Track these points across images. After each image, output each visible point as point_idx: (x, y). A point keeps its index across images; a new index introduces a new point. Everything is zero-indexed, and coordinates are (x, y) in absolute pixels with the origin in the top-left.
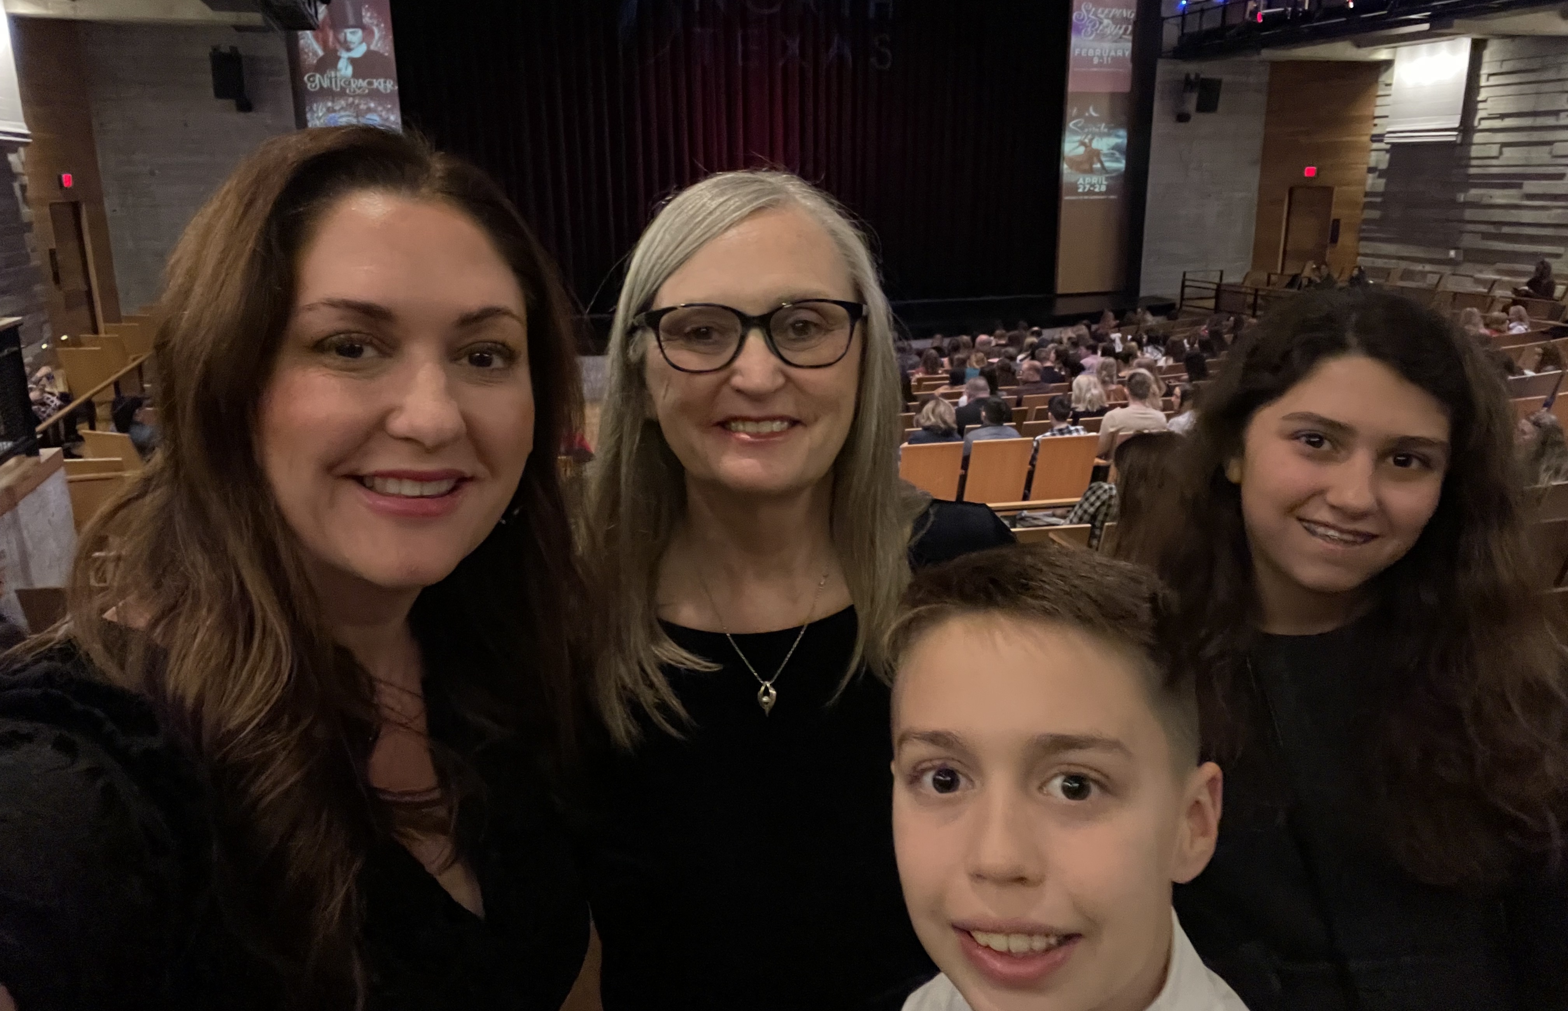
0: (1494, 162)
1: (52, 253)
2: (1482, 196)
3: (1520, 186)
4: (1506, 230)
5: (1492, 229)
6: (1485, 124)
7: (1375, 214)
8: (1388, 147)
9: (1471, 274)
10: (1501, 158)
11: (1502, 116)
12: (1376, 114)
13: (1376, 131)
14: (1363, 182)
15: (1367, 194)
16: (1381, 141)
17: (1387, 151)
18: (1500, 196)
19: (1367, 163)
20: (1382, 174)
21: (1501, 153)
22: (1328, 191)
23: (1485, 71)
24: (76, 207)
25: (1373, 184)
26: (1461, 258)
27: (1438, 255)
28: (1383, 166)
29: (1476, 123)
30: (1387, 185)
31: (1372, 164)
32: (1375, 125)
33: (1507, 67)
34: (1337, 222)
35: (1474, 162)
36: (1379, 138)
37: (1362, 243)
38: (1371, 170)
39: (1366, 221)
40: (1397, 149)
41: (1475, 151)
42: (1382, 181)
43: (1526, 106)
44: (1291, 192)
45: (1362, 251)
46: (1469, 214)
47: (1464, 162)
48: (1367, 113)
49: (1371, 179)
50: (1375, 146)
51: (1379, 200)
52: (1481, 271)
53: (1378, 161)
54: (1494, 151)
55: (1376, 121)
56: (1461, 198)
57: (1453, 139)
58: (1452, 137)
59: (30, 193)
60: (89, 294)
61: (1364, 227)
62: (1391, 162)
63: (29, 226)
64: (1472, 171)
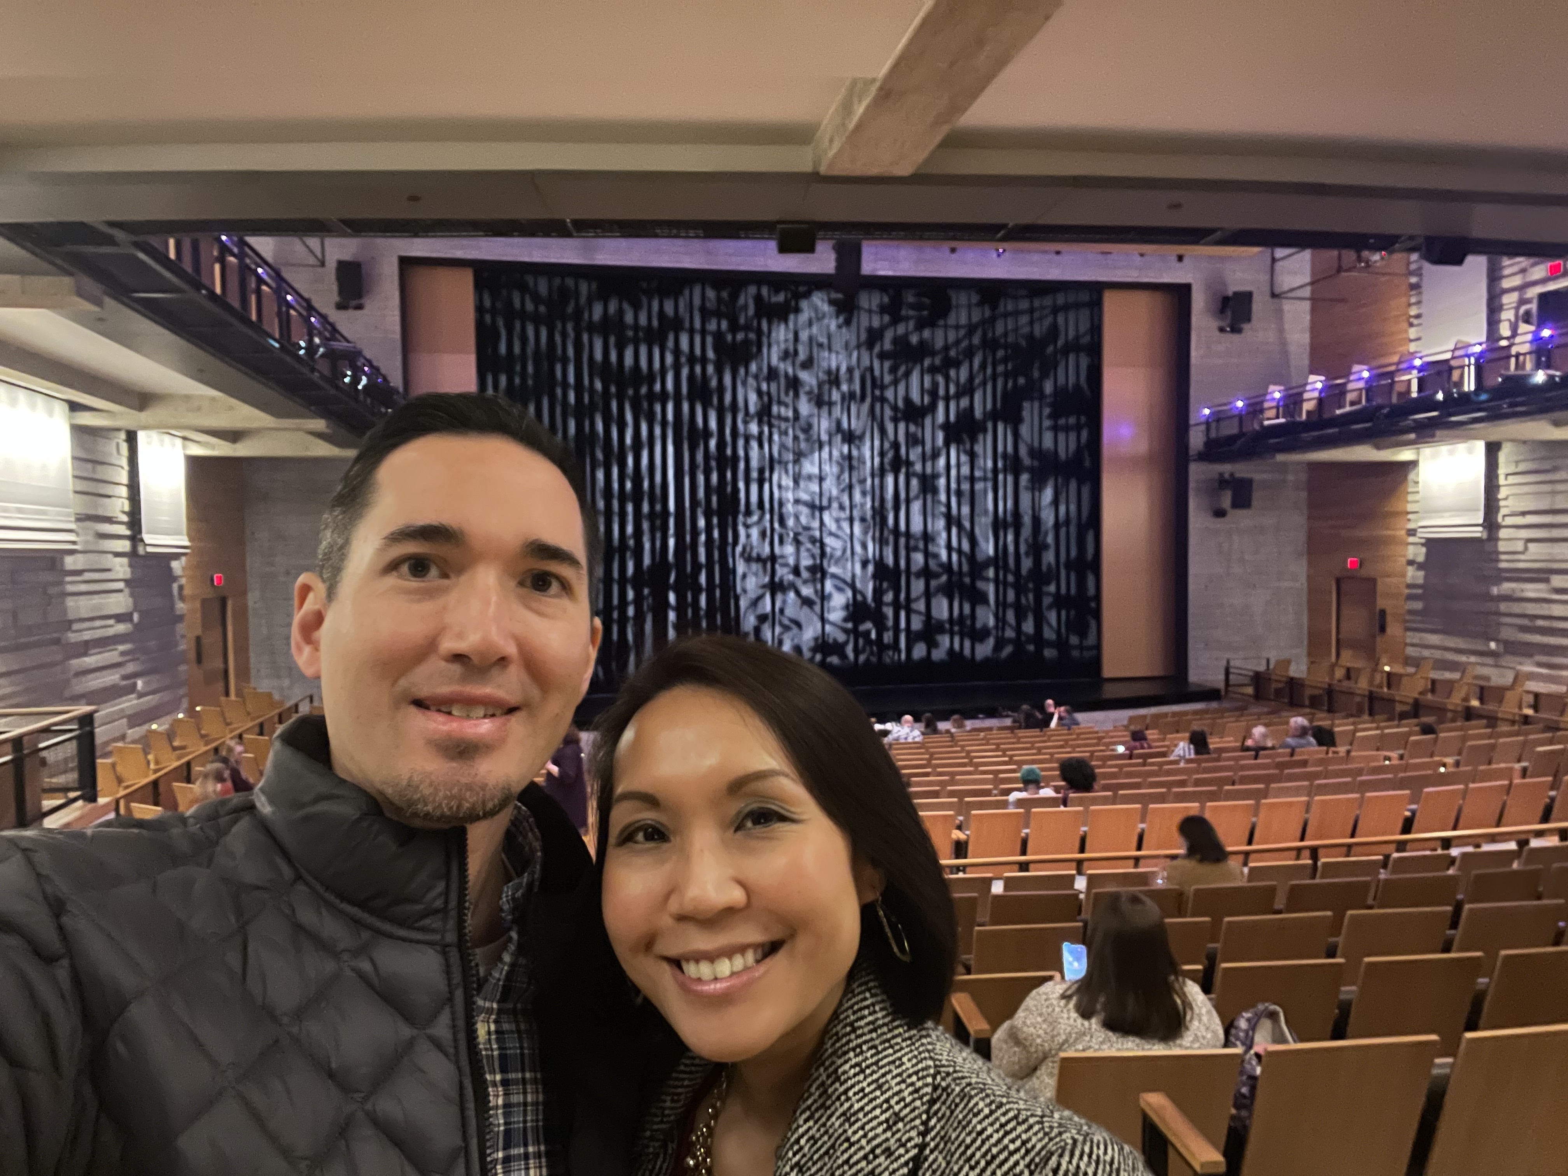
0: (1522, 557)
1: (198, 639)
2: (1513, 590)
3: (1547, 581)
4: (1540, 623)
5: (1526, 622)
6: (1509, 521)
7: (1418, 605)
8: (1423, 541)
9: (1511, 665)
10: (1528, 553)
11: (1524, 514)
12: (1409, 510)
13: (1411, 526)
14: (1404, 575)
15: (1409, 586)
16: (1414, 535)
17: (1423, 545)
18: (1531, 590)
19: (1404, 556)
20: (1420, 566)
21: (1526, 548)
22: (1372, 582)
23: (1502, 471)
24: (223, 601)
25: (1413, 577)
26: (1502, 649)
27: (1480, 647)
28: (1421, 559)
29: (1500, 519)
30: (1426, 577)
31: (1410, 557)
32: (1409, 520)
33: (1522, 467)
34: (1383, 613)
35: (1503, 557)
36: (1412, 532)
37: (1409, 634)
38: (1411, 563)
39: (1411, 612)
40: (1430, 543)
41: (1502, 546)
42: (1421, 574)
43: (1544, 504)
44: (1338, 582)
45: (1408, 641)
46: (1503, 607)
47: (1494, 556)
48: (1400, 509)
49: (1411, 571)
50: (1411, 539)
51: (1420, 591)
52: (1521, 664)
53: (1416, 555)
54: (1520, 546)
55: (1410, 516)
56: (1495, 590)
57: (1479, 535)
58: (1478, 532)
59: (187, 592)
60: (226, 672)
61: (1407, 618)
62: (1428, 555)
63: (180, 618)
64: (1503, 565)
